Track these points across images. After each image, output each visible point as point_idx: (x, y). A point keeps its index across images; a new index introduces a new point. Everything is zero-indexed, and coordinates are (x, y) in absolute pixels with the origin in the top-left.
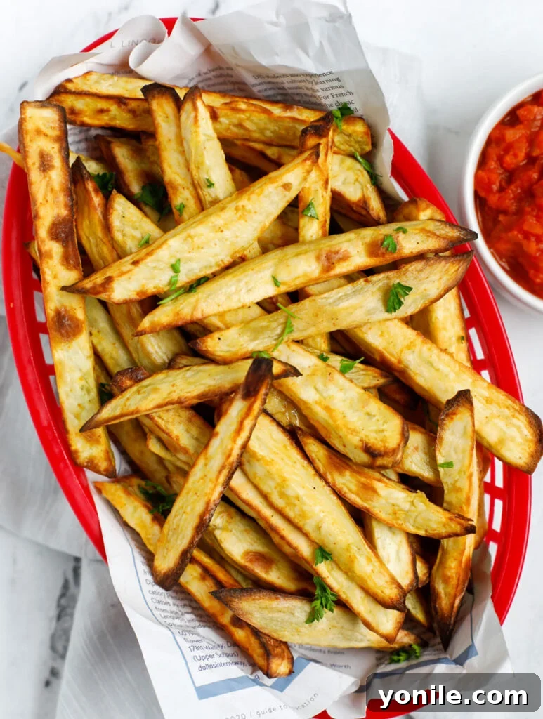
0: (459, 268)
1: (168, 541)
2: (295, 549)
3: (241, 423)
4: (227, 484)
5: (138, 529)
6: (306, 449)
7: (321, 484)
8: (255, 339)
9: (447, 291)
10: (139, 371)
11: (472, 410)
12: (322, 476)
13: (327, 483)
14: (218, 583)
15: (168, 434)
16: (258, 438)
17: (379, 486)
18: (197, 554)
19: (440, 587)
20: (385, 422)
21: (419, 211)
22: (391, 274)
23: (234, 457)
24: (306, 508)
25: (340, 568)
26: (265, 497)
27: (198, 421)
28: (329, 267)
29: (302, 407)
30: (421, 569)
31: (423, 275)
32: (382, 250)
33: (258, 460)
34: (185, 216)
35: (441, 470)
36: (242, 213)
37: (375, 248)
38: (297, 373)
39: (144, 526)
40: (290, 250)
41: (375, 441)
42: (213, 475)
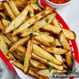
0: (55, 14)
1: (25, 67)
2: (44, 62)
3: (31, 44)
5: (20, 67)
6: (41, 47)
7: (45, 51)
8: (29, 32)
9: (54, 18)
10: (13, 43)
11: (63, 33)
12: (45, 50)
13: (46, 51)
14: (34, 71)
16: (34, 47)
17: (54, 49)
18: (30, 68)
19: (68, 61)
21: (46, 8)
22: (45, 18)
23: (31, 50)
24: (44, 55)
25: (52, 62)
26: (37, 55)
27: (24, 47)
28: (36, 19)
29: (39, 40)
30: (64, 60)
31: (50, 16)
32: (43, 14)
33: (35, 50)
35: (62, 43)
36: (22, 15)
37: (42, 15)
38: (36, 36)
39: (21, 67)
40: (30, 19)
42: (29, 54)
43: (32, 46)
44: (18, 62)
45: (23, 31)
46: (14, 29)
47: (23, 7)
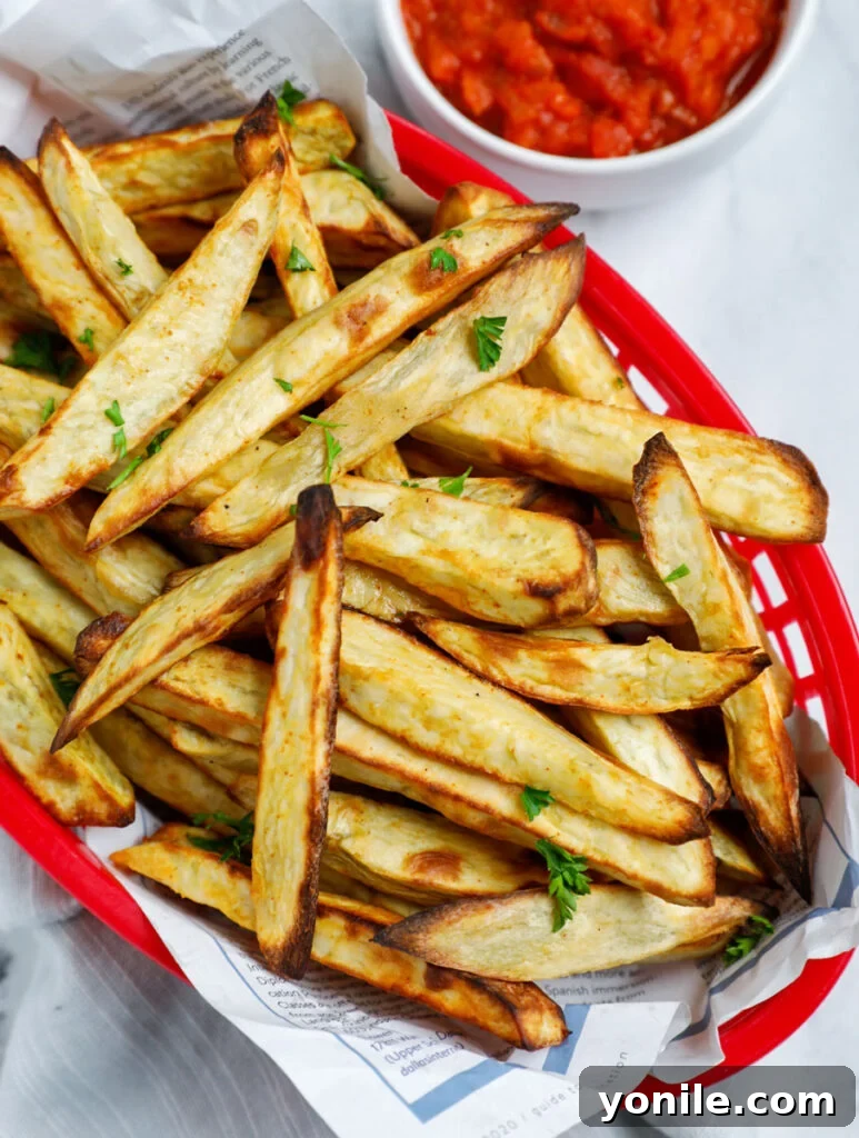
0: (570, 265)
1: (269, 884)
2: (486, 810)
3: (317, 613)
4: (331, 734)
5: (212, 902)
6: (440, 643)
7: (485, 688)
8: (284, 488)
9: (565, 311)
10: (110, 624)
11: (680, 466)
12: (482, 677)
13: (496, 684)
14: (378, 927)
15: (202, 703)
16: (354, 647)
17: (580, 654)
18: (324, 898)
19: (754, 793)
20: (546, 539)
21: (466, 204)
22: (461, 310)
23: (326, 682)
24: (477, 727)
25: (573, 812)
26: (402, 740)
27: (247, 664)
28: (359, 336)
29: (404, 572)
30: (711, 775)
31: (514, 293)
32: (436, 275)
33: (366, 679)
34: (99, 345)
35: (672, 586)
36: (196, 295)
37: (421, 279)
38: (376, 516)
39: (222, 893)
40: (288, 333)
41: (544, 573)
42: (304, 727)
43: (329, 633)
44: (183, 843)
45: (212, 474)
46: (112, 460)
47: (199, 212)
